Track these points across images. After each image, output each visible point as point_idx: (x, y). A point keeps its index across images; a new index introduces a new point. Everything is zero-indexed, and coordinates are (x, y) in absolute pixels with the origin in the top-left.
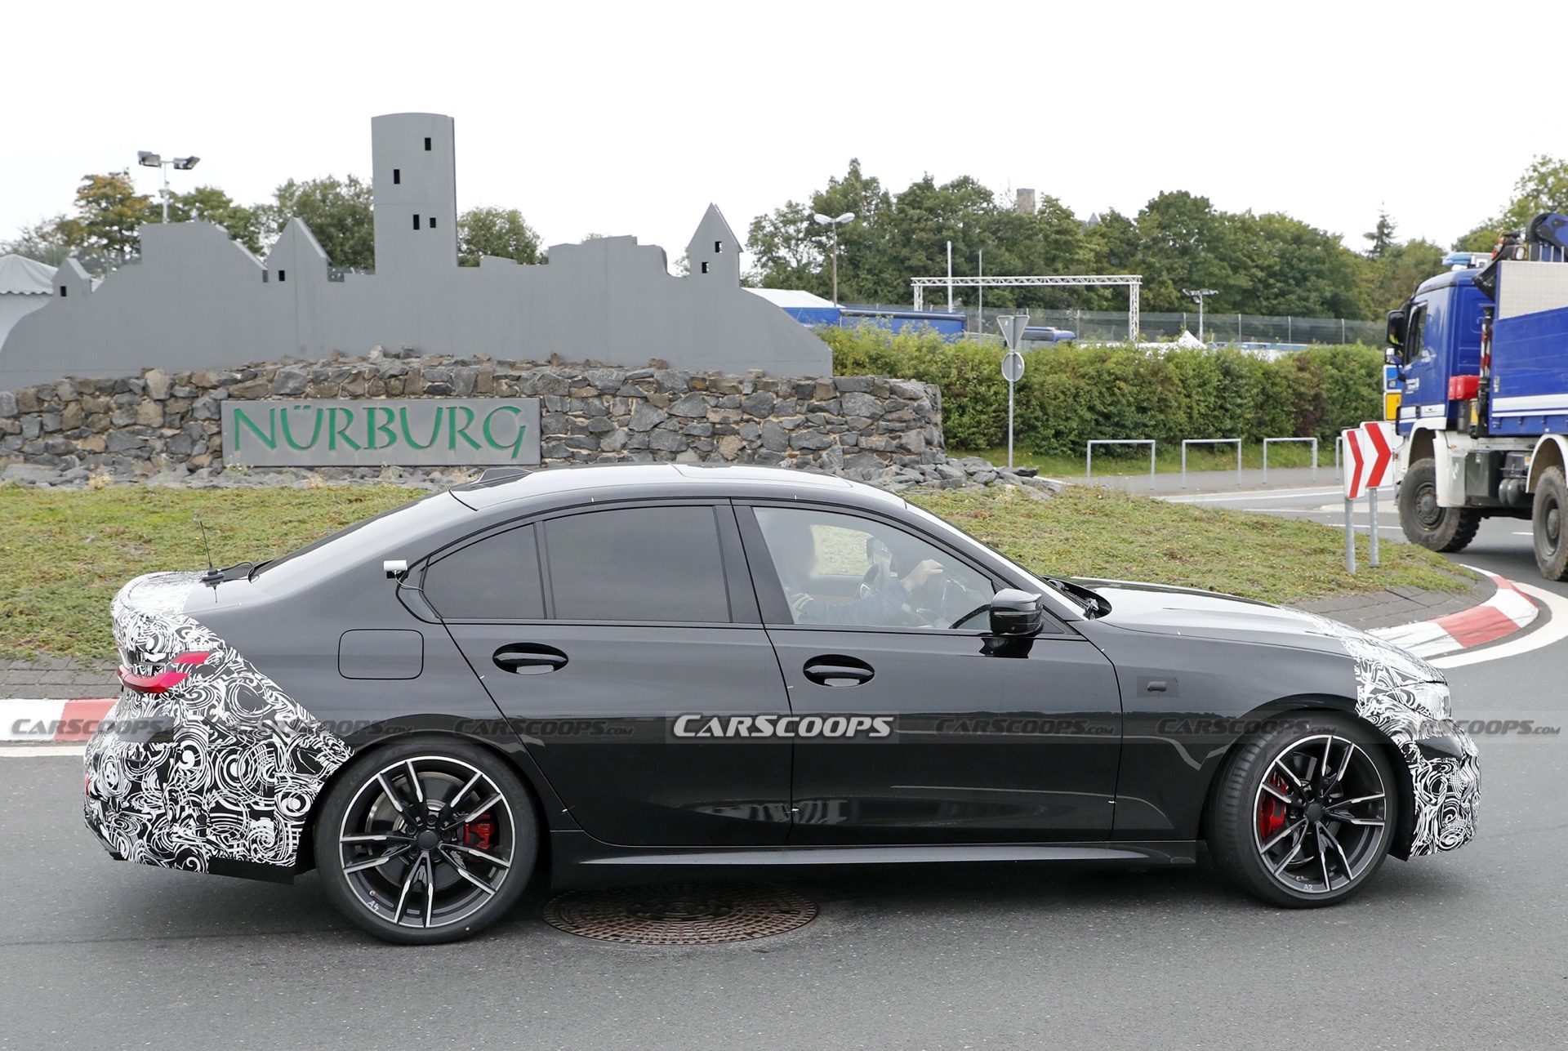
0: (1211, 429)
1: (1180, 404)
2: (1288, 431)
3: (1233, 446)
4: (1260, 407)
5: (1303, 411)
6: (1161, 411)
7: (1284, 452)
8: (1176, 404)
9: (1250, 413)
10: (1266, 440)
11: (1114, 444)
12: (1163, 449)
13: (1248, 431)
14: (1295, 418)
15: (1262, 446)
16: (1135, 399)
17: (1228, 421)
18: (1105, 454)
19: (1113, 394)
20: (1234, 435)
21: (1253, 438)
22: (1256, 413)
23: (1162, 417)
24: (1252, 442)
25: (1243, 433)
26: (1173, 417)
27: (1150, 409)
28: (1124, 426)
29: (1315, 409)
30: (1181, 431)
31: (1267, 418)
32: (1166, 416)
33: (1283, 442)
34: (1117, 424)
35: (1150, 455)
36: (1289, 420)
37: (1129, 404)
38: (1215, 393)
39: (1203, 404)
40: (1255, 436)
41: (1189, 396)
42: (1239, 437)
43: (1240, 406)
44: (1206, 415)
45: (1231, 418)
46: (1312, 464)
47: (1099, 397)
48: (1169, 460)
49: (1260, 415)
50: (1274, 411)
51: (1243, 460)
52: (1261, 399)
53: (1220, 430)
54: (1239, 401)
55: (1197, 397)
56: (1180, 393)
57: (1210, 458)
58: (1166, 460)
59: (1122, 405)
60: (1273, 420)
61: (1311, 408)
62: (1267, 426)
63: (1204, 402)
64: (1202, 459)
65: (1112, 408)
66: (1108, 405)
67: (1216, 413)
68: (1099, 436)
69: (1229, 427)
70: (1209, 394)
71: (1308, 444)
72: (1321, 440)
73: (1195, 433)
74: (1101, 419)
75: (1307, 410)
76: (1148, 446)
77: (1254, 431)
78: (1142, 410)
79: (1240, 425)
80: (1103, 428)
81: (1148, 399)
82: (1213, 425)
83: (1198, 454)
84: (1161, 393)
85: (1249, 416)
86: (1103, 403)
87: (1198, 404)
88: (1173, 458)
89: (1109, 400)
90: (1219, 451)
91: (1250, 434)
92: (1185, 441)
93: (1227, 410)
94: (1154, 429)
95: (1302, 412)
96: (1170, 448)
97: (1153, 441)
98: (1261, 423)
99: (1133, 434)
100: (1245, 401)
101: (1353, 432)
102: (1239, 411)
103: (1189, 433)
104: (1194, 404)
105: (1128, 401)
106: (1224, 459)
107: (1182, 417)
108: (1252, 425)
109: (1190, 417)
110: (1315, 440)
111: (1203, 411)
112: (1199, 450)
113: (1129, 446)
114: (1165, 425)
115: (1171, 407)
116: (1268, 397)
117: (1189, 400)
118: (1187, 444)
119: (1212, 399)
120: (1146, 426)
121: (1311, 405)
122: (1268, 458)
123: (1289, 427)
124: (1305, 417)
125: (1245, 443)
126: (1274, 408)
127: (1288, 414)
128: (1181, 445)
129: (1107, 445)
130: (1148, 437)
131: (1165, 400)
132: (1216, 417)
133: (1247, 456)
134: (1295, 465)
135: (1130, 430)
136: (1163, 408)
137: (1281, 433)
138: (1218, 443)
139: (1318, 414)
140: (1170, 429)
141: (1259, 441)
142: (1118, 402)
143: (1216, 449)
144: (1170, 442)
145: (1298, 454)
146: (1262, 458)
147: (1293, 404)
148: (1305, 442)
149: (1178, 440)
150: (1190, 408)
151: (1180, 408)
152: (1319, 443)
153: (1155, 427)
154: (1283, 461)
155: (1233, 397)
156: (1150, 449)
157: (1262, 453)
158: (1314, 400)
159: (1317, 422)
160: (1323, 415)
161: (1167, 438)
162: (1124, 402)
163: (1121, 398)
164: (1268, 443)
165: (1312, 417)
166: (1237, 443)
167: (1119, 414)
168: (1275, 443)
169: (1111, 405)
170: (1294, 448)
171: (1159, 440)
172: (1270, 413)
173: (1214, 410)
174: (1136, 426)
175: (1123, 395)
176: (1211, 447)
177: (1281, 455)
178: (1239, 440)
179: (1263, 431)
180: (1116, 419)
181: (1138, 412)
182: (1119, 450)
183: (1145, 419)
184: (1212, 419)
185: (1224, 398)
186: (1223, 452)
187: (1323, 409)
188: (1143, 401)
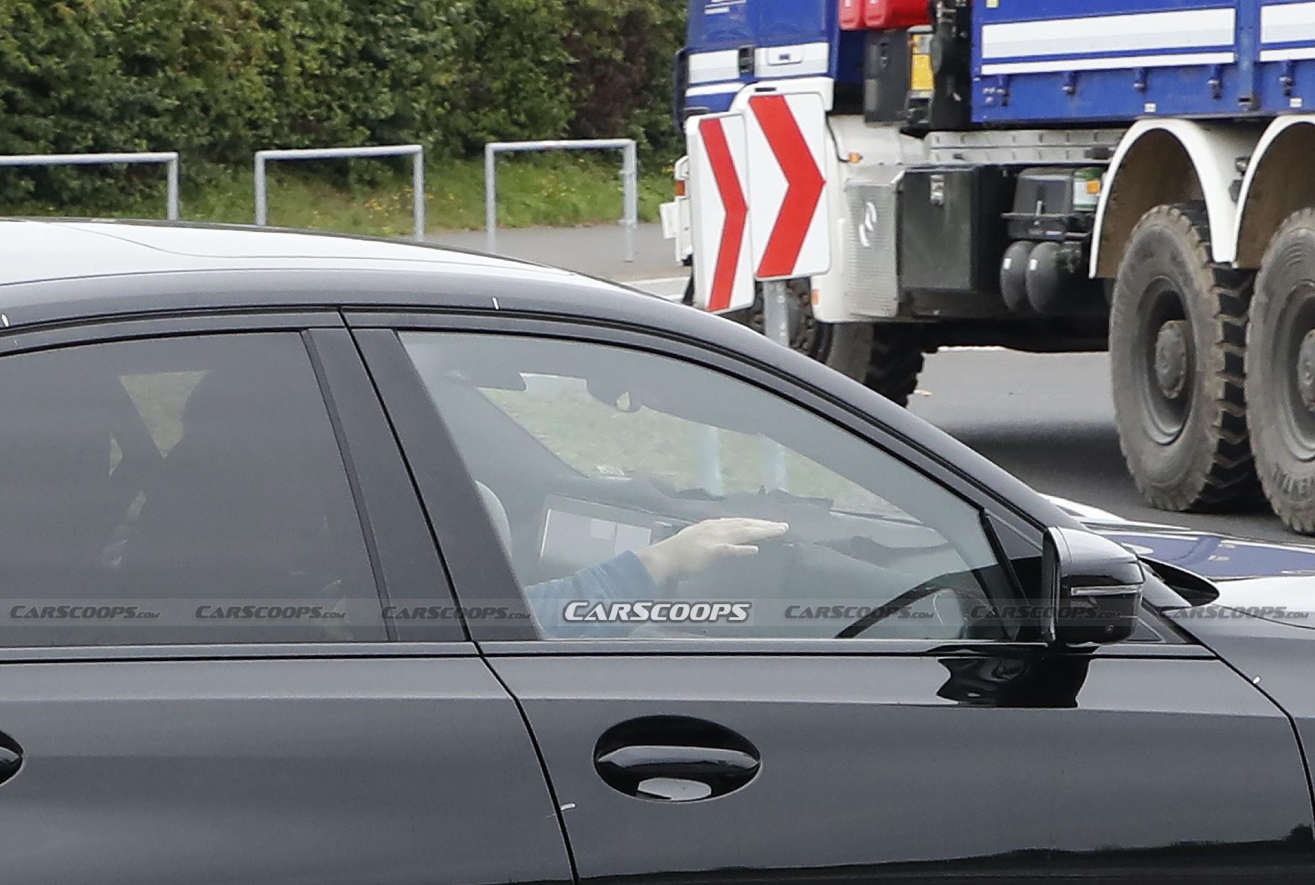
0: (339, 117)
1: (247, 48)
2: (555, 121)
3: (400, 165)
4: (473, 52)
5: (594, 62)
6: (195, 69)
7: (545, 180)
8: (237, 48)
9: (447, 70)
10: (493, 147)
11: (63, 166)
12: (202, 179)
13: (443, 123)
14: (573, 84)
15: (483, 166)
16: (120, 33)
17: (386, 95)
18: (35, 196)
19: (58, 21)
20: (404, 134)
21: (456, 142)
22: (466, 70)
23: (198, 85)
24: (456, 155)
25: (429, 130)
26: (229, 86)
27: (165, 62)
28: (87, 114)
29: (628, 57)
30: (253, 124)
31: (497, 85)
32: (208, 84)
33: (541, 151)
34: (68, 108)
35: (164, 198)
36: (558, 90)
37: (103, 50)
38: (347, 15)
39: (313, 47)
40: (460, 134)
41: (272, 24)
42: (417, 139)
43: (418, 50)
44: (324, 78)
45: (395, 85)
46: (622, 214)
47: (14, 31)
48: (219, 210)
49: (475, 75)
50: (514, 65)
51: (428, 206)
52: (476, 29)
53: (365, 121)
54: (416, 36)
55: (293, 27)
56: (246, 16)
57: (335, 201)
58: (212, 211)
59: (83, 52)
60: (512, 89)
61: (619, 56)
62: (496, 108)
63: (317, 39)
64: (314, 205)
65: (52, 62)
66: (43, 53)
67: (351, 72)
68: (17, 143)
69: (388, 111)
70: (332, 17)
71: (612, 158)
72: (646, 145)
73: (293, 129)
74: (20, 93)
75: (608, 61)
76: (159, 169)
77: (460, 121)
78: (139, 66)
79: (420, 106)
80: (28, 121)
81: (156, 34)
82: (342, 107)
83: (301, 191)
84: (195, 17)
85: (443, 79)
86: (26, 48)
87: (299, 48)
88: (232, 204)
89: (43, 36)
90: (360, 180)
91: (447, 130)
92: (262, 155)
93: (382, 64)
94: (176, 121)
95: (592, 67)
96: (224, 175)
97: (173, 155)
98: (478, 100)
99: (115, 135)
100: (433, 37)
101: (717, 122)
102: (416, 66)
103: (277, 130)
104: (289, 49)
105: (98, 39)
106: (377, 205)
107: (253, 84)
108: (454, 107)
109: (278, 85)
110: (629, 146)
111: (313, 66)
112: (306, 180)
113: (102, 170)
114: (205, 109)
115: (222, 57)
116: (498, 23)
117: (272, 34)
118: (268, 162)
119: (341, 33)
120: (150, 111)
121: (617, 45)
122: (498, 198)
123: (558, 110)
124: (599, 81)
125: (434, 159)
126: (515, 55)
127: (556, 70)
128: (250, 165)
129: (42, 168)
130: (159, 145)
131: (206, 36)
132: (349, 83)
133: (441, 194)
134: (574, 218)
135: (106, 123)
136: (199, 58)
137: (535, 126)
138: (359, 158)
139: (638, 70)
140: (221, 120)
141: (474, 151)
142: (71, 42)
143: (352, 177)
144: (222, 159)
145: (585, 186)
146: (484, 200)
147: (566, 42)
148: (602, 151)
149: (245, 152)
150: (278, 57)
151: (246, 58)
152: (639, 154)
153: (177, 114)
154: (543, 206)
155: (397, 25)
156: (164, 177)
157: (483, 185)
158: (625, 32)
159: (637, 93)
160: (651, 73)
161: (213, 146)
162: (88, 42)
163: (78, 32)
164: (498, 154)
165: (622, 79)
166: (411, 156)
167: (74, 78)
168: (519, 154)
169: (46, 52)
170: (571, 168)
171: (189, 154)
172: (503, 70)
173: (347, 63)
174: (124, 111)
175: (85, 24)
176: (339, 168)
177: (539, 188)
178: (417, 148)
179: (485, 122)
180: (66, 93)
181: (128, 73)
182: (75, 184)
183: (149, 91)
184: (341, 90)
185: (373, 28)
186: (373, 184)
187: (651, 56)
188: (144, 39)
